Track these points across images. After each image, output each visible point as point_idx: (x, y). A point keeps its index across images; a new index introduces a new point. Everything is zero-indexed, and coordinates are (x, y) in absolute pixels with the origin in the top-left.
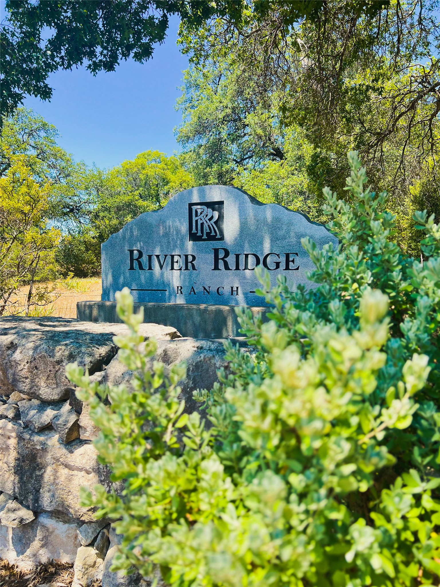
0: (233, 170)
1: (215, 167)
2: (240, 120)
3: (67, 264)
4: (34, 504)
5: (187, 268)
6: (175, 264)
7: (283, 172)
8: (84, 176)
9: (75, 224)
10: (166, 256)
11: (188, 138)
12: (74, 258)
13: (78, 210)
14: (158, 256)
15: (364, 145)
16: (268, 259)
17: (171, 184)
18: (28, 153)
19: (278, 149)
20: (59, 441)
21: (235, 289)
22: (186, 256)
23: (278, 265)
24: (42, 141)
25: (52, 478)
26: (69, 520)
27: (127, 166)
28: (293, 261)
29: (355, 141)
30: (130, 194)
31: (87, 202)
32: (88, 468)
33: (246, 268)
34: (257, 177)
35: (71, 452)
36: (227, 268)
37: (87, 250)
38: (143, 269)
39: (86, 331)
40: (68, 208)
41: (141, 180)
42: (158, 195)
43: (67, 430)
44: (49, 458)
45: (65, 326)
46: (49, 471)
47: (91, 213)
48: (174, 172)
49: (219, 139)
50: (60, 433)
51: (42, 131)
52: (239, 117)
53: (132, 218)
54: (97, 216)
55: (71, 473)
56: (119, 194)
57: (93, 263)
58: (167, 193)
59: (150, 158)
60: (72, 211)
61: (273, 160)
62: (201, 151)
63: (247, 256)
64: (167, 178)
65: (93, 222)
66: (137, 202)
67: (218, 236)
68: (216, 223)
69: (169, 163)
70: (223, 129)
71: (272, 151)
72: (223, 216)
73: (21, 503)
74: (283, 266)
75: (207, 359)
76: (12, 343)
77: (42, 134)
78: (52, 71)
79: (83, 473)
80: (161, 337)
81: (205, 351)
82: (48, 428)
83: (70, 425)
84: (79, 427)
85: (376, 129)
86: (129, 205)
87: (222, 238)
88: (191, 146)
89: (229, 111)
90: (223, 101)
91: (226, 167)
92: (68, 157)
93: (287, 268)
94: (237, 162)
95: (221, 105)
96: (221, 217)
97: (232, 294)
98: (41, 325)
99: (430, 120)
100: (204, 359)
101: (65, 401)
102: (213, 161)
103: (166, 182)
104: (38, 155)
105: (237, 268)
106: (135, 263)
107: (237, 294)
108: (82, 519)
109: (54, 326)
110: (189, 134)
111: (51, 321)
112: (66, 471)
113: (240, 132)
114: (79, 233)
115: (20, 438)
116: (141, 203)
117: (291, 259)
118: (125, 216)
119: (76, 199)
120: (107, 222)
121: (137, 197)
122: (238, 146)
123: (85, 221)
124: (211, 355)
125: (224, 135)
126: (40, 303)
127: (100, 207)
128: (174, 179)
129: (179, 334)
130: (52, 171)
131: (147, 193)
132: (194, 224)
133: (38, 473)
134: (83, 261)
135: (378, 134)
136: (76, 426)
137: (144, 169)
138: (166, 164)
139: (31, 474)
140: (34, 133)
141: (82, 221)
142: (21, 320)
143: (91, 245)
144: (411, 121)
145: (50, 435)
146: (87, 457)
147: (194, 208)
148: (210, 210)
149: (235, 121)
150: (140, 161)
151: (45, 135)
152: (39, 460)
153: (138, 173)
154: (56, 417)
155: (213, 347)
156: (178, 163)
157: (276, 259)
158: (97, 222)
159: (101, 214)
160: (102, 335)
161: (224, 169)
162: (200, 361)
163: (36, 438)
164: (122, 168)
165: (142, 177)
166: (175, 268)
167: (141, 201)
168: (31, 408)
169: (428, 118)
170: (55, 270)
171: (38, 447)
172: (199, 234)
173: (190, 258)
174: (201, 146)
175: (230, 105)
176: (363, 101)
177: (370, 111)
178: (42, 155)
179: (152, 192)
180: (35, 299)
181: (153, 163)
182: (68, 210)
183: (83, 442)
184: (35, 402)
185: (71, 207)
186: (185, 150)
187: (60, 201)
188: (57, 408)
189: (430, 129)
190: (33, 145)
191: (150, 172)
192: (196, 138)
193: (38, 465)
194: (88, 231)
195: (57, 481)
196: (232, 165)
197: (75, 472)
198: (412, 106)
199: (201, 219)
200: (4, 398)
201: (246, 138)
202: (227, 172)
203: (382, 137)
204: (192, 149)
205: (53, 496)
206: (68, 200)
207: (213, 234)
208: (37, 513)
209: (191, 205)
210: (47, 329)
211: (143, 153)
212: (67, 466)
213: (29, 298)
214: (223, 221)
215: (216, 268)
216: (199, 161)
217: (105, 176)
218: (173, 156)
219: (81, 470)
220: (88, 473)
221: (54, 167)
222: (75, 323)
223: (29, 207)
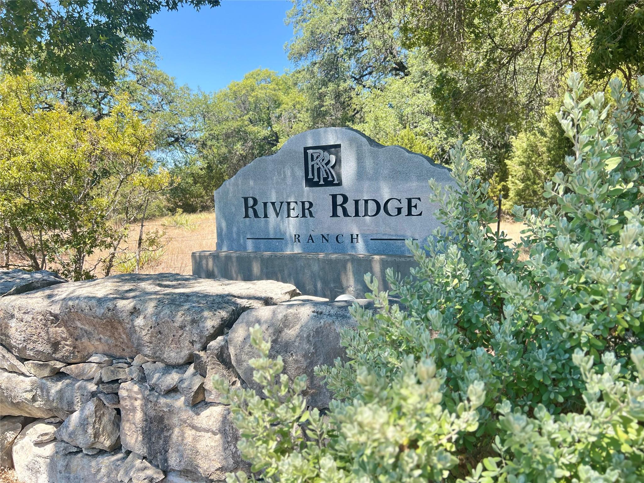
0: (352, 88)
1: (331, 86)
2: (358, 31)
3: (174, 198)
4: (163, 465)
5: (304, 216)
6: (292, 211)
7: (407, 90)
8: (188, 101)
9: (181, 155)
10: (282, 203)
11: (301, 55)
12: (182, 192)
13: (183, 139)
14: (273, 204)
15: (495, 63)
16: (389, 204)
17: (284, 106)
18: (127, 79)
19: (402, 63)
20: (184, 403)
21: (355, 236)
22: (303, 203)
23: (399, 210)
24: (142, 64)
25: (180, 439)
26: (197, 478)
27: (234, 89)
28: (415, 206)
29: (484, 59)
30: (239, 119)
31: (194, 130)
32: (214, 429)
33: (366, 214)
34: (377, 96)
35: (198, 414)
36: (346, 214)
37: (195, 183)
38: (258, 217)
39: (205, 292)
40: (173, 137)
41: (250, 103)
42: (270, 118)
43: (193, 394)
44: (175, 420)
45: (184, 286)
46: (176, 431)
47: (198, 141)
48: (287, 93)
49: (335, 55)
50: (185, 396)
51: (142, 54)
52: (357, 29)
53: (242, 145)
54: (204, 145)
55: (198, 434)
56: (227, 120)
57: (202, 197)
58: (280, 116)
59: (259, 78)
60: (177, 140)
61: (396, 75)
62: (316, 69)
63: (366, 201)
64: (278, 100)
65: (200, 152)
66: (246, 128)
67: (336, 182)
68: (333, 167)
69: (281, 82)
70: (339, 43)
71: (394, 66)
72: (340, 161)
73: (150, 462)
74: (405, 211)
75: (327, 325)
76: (135, 308)
77: (142, 57)
78: (154, 12)
79: (210, 434)
80: (281, 296)
81: (325, 317)
82: (173, 391)
83: (195, 388)
84: (204, 389)
85: (507, 45)
86: (238, 131)
87: (340, 184)
88: (304, 64)
89: (344, 23)
90: (338, 12)
91: (343, 86)
92: (171, 81)
93: (410, 214)
94: (356, 79)
95: (336, 16)
96: (338, 161)
97: (352, 242)
98: (160, 285)
99: (569, 31)
100: (324, 325)
101: (190, 363)
102: (329, 81)
103: (278, 104)
104: (138, 81)
105: (357, 214)
106: (251, 211)
107: (357, 242)
108: (211, 477)
109: (174, 287)
110: (302, 51)
111: (169, 280)
112: (193, 432)
113: (357, 46)
114: (186, 165)
115: (146, 400)
116: (251, 128)
117: (413, 204)
118: (234, 143)
119: (181, 126)
120: (215, 151)
121: (246, 123)
122: (356, 61)
123: (192, 150)
124: (331, 321)
125: (340, 50)
126: (151, 249)
127: (207, 135)
128: (286, 100)
129: (298, 291)
130: (154, 97)
131: (257, 117)
132: (310, 169)
133: (166, 434)
134: (192, 196)
135: (511, 50)
136: (202, 389)
137: (253, 90)
138: (277, 85)
139: (159, 435)
140: (133, 57)
141: (188, 151)
142: (139, 279)
143: (200, 177)
144: (548, 34)
145: (176, 397)
146: (213, 419)
147: (310, 152)
148: (326, 153)
149: (352, 33)
150: (249, 82)
151: (145, 58)
152: (166, 422)
153: (246, 96)
154: (181, 381)
155: (332, 312)
156: (290, 83)
157: (396, 204)
158: (205, 152)
159: (209, 143)
160: (222, 296)
161: (341, 88)
162: (321, 327)
163: (162, 400)
164: (229, 91)
165: (251, 100)
166: (292, 215)
167: (251, 126)
168: (155, 371)
169: (567, 29)
170: (162, 206)
171: (165, 410)
172: (316, 179)
173: (307, 205)
174: (316, 63)
175: (346, 16)
176: (492, 15)
177: (501, 25)
178: (143, 80)
179: (263, 115)
180: (145, 245)
181: (263, 84)
182: (173, 139)
183: (208, 404)
184: (160, 365)
185: (176, 136)
186: (298, 69)
187: (164, 130)
188: (182, 371)
189: (569, 42)
190: (133, 70)
191: (260, 93)
192: (309, 55)
193: (165, 427)
194: (194, 162)
195: (185, 442)
196: (351, 82)
197: (203, 433)
198: (548, 19)
199: (317, 163)
200: (129, 360)
201: (366, 52)
202: (346, 91)
203: (514, 53)
204: (305, 67)
205: (182, 456)
206: (172, 129)
207: (330, 179)
208: (165, 473)
209: (306, 149)
210: (168, 290)
211: (251, 72)
212: (194, 427)
213: (140, 244)
214: (340, 166)
215: (335, 214)
216: (313, 81)
217: (211, 101)
218: (284, 74)
219: (207, 431)
220: (214, 434)
221: (156, 92)
222: (194, 281)
223: (135, 148)
